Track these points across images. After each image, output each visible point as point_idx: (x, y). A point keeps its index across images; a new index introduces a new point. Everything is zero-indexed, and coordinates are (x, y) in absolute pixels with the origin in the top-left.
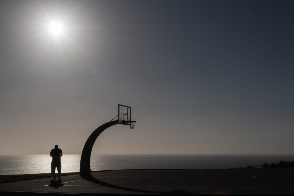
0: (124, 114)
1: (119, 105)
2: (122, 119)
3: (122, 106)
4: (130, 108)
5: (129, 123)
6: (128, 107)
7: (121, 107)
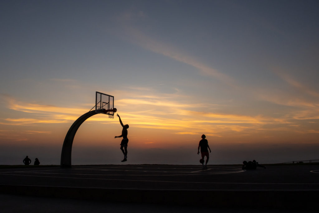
0: (103, 102)
1: (97, 92)
2: (101, 107)
3: (101, 94)
4: (113, 98)
5: (111, 113)
6: (109, 96)
7: (99, 95)
